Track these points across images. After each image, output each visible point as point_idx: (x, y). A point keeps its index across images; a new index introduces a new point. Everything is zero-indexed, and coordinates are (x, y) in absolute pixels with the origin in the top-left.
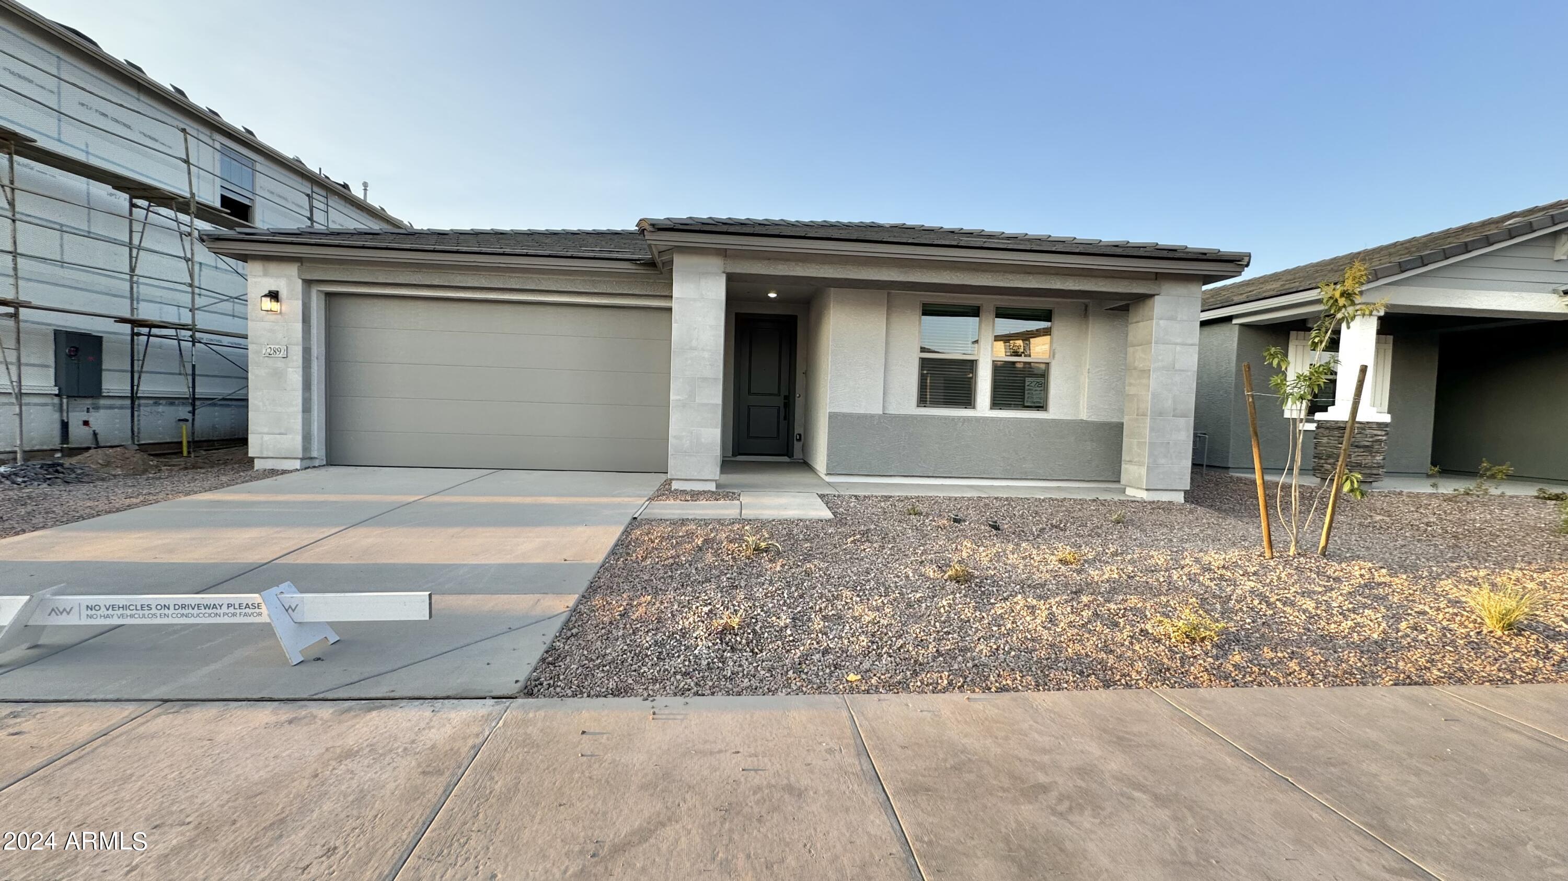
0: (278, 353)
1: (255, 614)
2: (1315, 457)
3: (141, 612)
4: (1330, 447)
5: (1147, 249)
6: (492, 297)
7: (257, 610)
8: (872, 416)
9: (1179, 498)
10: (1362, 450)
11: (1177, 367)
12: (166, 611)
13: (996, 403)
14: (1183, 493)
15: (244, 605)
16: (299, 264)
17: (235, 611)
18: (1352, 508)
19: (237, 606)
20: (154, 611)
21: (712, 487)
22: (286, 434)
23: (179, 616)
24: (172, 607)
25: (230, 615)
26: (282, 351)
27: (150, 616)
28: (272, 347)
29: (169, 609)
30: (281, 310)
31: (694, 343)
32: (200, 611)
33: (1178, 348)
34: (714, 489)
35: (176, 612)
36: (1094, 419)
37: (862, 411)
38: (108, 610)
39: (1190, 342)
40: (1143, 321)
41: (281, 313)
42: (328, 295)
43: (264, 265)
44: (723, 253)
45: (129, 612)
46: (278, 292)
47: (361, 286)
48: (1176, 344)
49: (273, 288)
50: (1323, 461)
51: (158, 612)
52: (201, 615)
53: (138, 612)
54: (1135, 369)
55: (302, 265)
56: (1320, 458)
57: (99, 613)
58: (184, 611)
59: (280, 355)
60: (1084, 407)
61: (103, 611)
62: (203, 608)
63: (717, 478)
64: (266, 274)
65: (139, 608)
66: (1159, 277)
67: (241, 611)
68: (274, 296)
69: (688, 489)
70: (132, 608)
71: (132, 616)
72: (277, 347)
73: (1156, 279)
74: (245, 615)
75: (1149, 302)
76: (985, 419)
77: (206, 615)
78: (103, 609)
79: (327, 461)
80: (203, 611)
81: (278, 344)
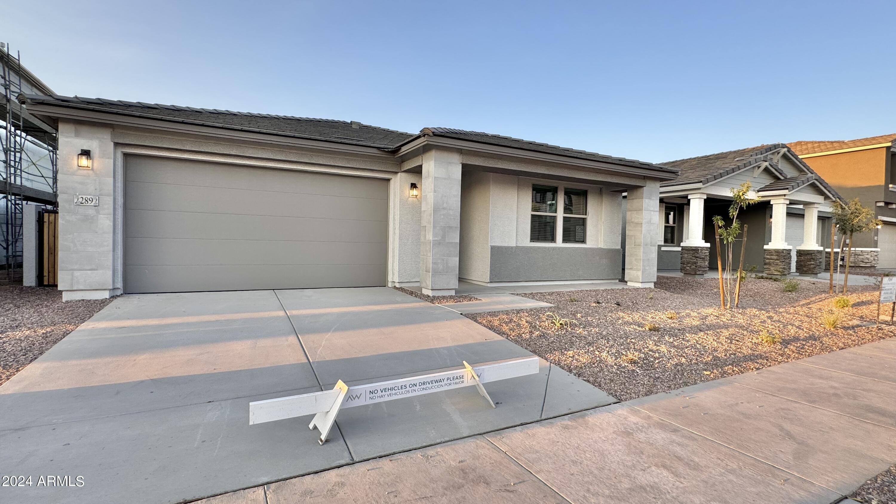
0: (90, 202)
1: (461, 382)
2: (681, 264)
3: (401, 391)
4: (688, 259)
5: (636, 163)
6: (271, 165)
7: (462, 380)
8: (512, 248)
9: (652, 285)
10: (701, 260)
11: (652, 222)
12: (415, 388)
13: (565, 240)
14: (653, 283)
15: (455, 378)
16: (112, 130)
17: (451, 382)
18: (703, 287)
19: (452, 379)
20: (408, 388)
21: (453, 293)
22: (97, 270)
23: (421, 389)
24: (418, 385)
25: (448, 385)
26: (94, 201)
27: (406, 392)
28: (84, 197)
29: (416, 386)
30: (93, 165)
31: (445, 205)
32: (432, 385)
33: (652, 213)
34: (454, 294)
35: (420, 387)
36: (605, 247)
37: (506, 245)
38: (382, 392)
39: (656, 210)
40: (636, 199)
41: (92, 169)
42: (126, 155)
43: (75, 128)
44: (460, 151)
45: (394, 392)
46: (89, 151)
47: (152, 150)
48: (651, 211)
49: (86, 148)
50: (685, 265)
51: (410, 389)
52: (433, 387)
53: (399, 391)
54: (632, 222)
55: (113, 131)
56: (684, 264)
57: (376, 395)
58: (424, 386)
59: (92, 204)
60: (601, 241)
61: (380, 394)
62: (434, 383)
63: (457, 287)
64: (77, 135)
65: (400, 388)
66: (645, 178)
67: (454, 381)
68: (86, 153)
69: (440, 295)
70: (395, 389)
71: (396, 394)
72: (89, 197)
73: (644, 179)
74: (456, 383)
75: (641, 190)
76: (559, 248)
77: (436, 387)
78: (379, 391)
79: (123, 291)
80: (434, 384)
81: (90, 195)
